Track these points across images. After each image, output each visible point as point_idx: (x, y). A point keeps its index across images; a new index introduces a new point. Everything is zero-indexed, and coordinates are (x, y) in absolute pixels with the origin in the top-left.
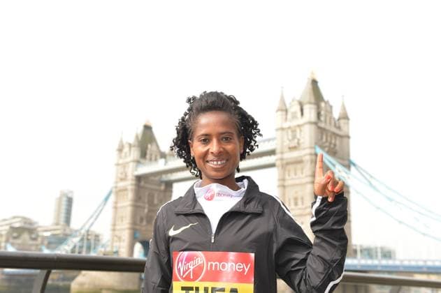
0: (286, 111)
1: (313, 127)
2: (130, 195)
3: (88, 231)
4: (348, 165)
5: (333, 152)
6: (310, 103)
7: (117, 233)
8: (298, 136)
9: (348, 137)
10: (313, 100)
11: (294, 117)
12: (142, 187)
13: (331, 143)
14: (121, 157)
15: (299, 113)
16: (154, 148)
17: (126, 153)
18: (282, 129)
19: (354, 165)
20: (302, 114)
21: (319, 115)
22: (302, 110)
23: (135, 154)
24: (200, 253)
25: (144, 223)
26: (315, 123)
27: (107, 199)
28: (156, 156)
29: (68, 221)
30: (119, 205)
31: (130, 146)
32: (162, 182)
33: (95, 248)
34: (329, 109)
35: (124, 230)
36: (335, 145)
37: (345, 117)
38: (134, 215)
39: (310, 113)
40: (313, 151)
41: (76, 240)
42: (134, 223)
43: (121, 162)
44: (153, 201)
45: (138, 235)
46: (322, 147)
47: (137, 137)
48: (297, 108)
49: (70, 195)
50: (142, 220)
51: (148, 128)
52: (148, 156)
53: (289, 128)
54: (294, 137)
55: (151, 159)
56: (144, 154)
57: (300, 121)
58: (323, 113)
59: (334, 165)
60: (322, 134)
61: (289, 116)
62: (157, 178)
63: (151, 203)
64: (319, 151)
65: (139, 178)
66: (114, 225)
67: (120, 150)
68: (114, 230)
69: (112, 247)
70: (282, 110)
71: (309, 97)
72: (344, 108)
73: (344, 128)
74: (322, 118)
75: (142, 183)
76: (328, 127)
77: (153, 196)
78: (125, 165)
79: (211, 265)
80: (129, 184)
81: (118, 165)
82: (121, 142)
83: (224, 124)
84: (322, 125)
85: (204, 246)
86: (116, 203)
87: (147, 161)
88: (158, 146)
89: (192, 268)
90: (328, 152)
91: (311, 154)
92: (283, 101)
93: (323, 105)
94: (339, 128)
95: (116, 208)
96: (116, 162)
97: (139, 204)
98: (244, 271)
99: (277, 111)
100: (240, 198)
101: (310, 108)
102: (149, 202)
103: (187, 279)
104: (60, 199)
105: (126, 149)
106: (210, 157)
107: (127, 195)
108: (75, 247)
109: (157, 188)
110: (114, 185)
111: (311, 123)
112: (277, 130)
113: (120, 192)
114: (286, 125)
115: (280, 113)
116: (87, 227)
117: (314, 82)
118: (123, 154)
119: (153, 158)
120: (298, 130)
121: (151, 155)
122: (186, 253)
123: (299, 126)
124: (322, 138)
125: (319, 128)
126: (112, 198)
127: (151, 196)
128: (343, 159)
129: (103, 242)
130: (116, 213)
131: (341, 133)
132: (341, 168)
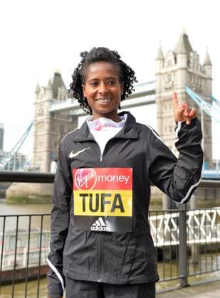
0: (164, 60)
1: (184, 72)
2: (46, 126)
3: (16, 153)
4: (210, 100)
5: (199, 91)
6: (182, 53)
7: (38, 154)
8: (173, 79)
9: (211, 79)
10: (184, 51)
11: (170, 64)
12: (55, 120)
13: (197, 84)
14: (38, 98)
15: (173, 61)
17: (42, 95)
18: (161, 74)
19: (215, 100)
20: (176, 62)
21: (188, 62)
22: (175, 59)
23: (49, 95)
24: (92, 170)
26: (186, 69)
27: (29, 129)
28: (65, 97)
30: (38, 134)
31: (45, 89)
32: (70, 116)
33: (22, 165)
34: (196, 57)
35: (42, 152)
36: (201, 86)
37: (209, 64)
38: (50, 141)
39: (182, 61)
40: (184, 90)
41: (8, 160)
42: (50, 147)
43: (38, 101)
44: (63, 130)
45: (53, 156)
46: (191, 87)
47: (50, 82)
48: (172, 58)
50: (56, 144)
51: (57, 75)
52: (59, 97)
53: (166, 73)
54: (170, 80)
55: (61, 99)
56: (55, 96)
57: (175, 68)
58: (191, 61)
59: (200, 101)
60: (191, 77)
61: (166, 64)
62: (66, 114)
64: (190, 92)
65: (52, 114)
66: (36, 149)
67: (37, 93)
68: (35, 152)
69: (35, 164)
70: (160, 59)
71: (181, 48)
72: (208, 57)
73: (208, 73)
74: (191, 65)
75: (55, 118)
76: (195, 72)
77: (64, 127)
78: (41, 104)
79: (101, 178)
80: (45, 118)
81: (36, 103)
82: (38, 86)
83: (109, 71)
84: (191, 70)
86: (36, 132)
87: (58, 101)
88: (66, 89)
89: (86, 180)
90: (195, 91)
91: (182, 93)
92: (161, 52)
93: (192, 54)
94: (204, 72)
95: (36, 136)
96: (34, 101)
97: (53, 133)
98: (125, 181)
99: (157, 59)
100: (121, 128)
101: (182, 57)
102: (60, 131)
103: (84, 188)
105: (42, 92)
106: (99, 96)
107: (44, 126)
108: (7, 164)
109: (66, 120)
110: (34, 119)
111: (182, 69)
112: (156, 75)
113: (38, 124)
114: (163, 71)
115: (158, 61)
116: (15, 151)
117: (185, 37)
118: (40, 96)
119: (63, 98)
120: (173, 76)
121: (61, 96)
122: (82, 170)
123: (173, 71)
124: (191, 81)
125: (188, 72)
126: (33, 128)
127: (62, 128)
128: (206, 96)
129: (28, 161)
130: (36, 140)
131: (206, 76)
132: (205, 103)
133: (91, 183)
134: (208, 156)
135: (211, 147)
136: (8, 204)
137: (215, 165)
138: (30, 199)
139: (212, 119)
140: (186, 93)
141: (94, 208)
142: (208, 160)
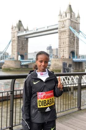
1: (69, 20)
2: (16, 42)
4: (79, 32)
5: (75, 28)
6: (68, 13)
9: (80, 23)
10: (69, 12)
12: (20, 40)
14: (13, 31)
15: (65, 16)
16: (22, 28)
18: (60, 21)
19: (81, 32)
20: (66, 16)
22: (66, 15)
23: (17, 29)
25: (21, 50)
26: (70, 19)
27: (10, 43)
30: (13, 45)
31: (15, 27)
33: (7, 57)
34: (74, 14)
35: (15, 52)
36: (75, 26)
37: (79, 17)
38: (18, 48)
39: (68, 16)
42: (18, 50)
43: (13, 32)
44: (23, 43)
45: (19, 53)
46: (72, 27)
47: (17, 24)
48: (64, 15)
50: (20, 49)
51: (20, 21)
52: (21, 30)
53: (62, 21)
54: (64, 24)
55: (21, 31)
56: (19, 30)
58: (72, 16)
59: (75, 32)
61: (62, 17)
62: (24, 37)
63: (22, 44)
64: (71, 28)
65: (18, 37)
66: (12, 50)
67: (12, 28)
68: (12, 52)
69: (12, 56)
70: (60, 15)
72: (79, 14)
74: (72, 18)
75: (19, 38)
76: (74, 20)
77: (23, 42)
78: (14, 33)
80: (16, 38)
81: (12, 33)
82: (13, 26)
84: (72, 20)
86: (12, 44)
88: (23, 27)
90: (73, 28)
91: (68, 29)
92: (60, 12)
93: (72, 13)
94: (77, 21)
95: (12, 46)
97: (19, 44)
99: (59, 16)
105: (14, 28)
108: (2, 56)
109: (24, 40)
110: (11, 39)
111: (68, 19)
112: (59, 22)
113: (13, 41)
114: (61, 20)
116: (5, 51)
117: (70, 6)
120: (65, 21)
121: (22, 30)
123: (65, 20)
124: (72, 24)
125: (71, 21)
126: (11, 43)
127: (22, 42)
128: (78, 30)
129: (10, 55)
131: (77, 22)
132: (77, 33)
134: (77, 53)
135: (78, 50)
136: (3, 71)
137: (80, 57)
138: (12, 70)
139: (79, 39)
140: (70, 29)
142: (77, 55)
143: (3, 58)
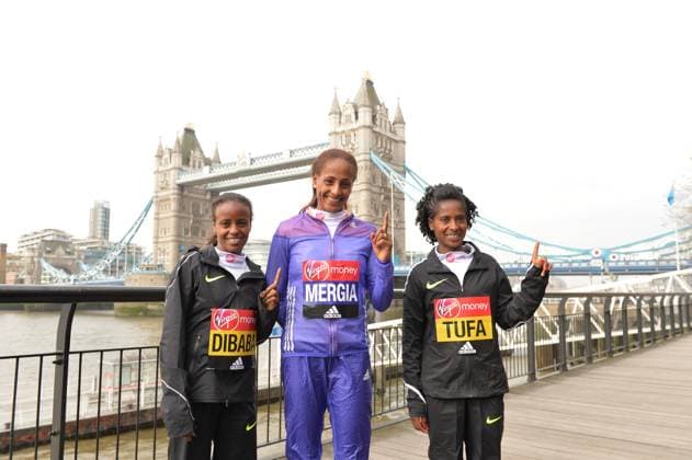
0: (340, 114)
1: (368, 131)
2: (173, 205)
3: (128, 244)
4: (404, 171)
5: (388, 158)
6: (365, 106)
7: (160, 246)
8: (352, 141)
9: (404, 142)
10: (368, 103)
11: (348, 120)
12: (186, 196)
13: (386, 148)
14: (161, 164)
15: (354, 116)
16: (197, 154)
17: (166, 160)
18: (336, 133)
19: (409, 171)
20: (357, 118)
21: (374, 118)
22: (356, 113)
23: (177, 160)
25: (190, 235)
26: (369, 127)
27: (147, 210)
28: (200, 163)
29: (106, 233)
30: (161, 216)
31: (170, 151)
32: (207, 191)
33: (137, 262)
34: (384, 112)
35: (168, 242)
36: (390, 151)
37: (400, 121)
38: (178, 227)
39: (365, 117)
40: (367, 157)
41: (116, 254)
42: (178, 235)
43: (161, 169)
44: (198, 211)
45: (183, 248)
46: (378, 154)
47: (178, 142)
48: (351, 111)
49: (105, 206)
50: (187, 233)
51: (189, 132)
52: (191, 163)
53: (343, 132)
54: (348, 142)
55: (194, 166)
56: (186, 161)
57: (355, 126)
58: (378, 116)
59: (389, 172)
60: (377, 138)
61: (343, 120)
62: (202, 187)
63: (196, 214)
64: (376, 159)
65: (182, 187)
66: (157, 237)
67: (159, 156)
68: (156, 243)
69: (156, 261)
70: (335, 113)
71: (364, 100)
72: (400, 111)
73: (399, 131)
74: (378, 123)
75: (186, 193)
76: (383, 132)
77: (199, 207)
78: (165, 173)
80: (171, 193)
81: (157, 172)
82: (160, 146)
83: (459, 209)
84: (377, 129)
85: (457, 294)
86: (158, 214)
87: (191, 168)
88: (202, 152)
90: (383, 158)
91: (365, 160)
92: (336, 101)
93: (378, 107)
94: (394, 132)
95: (157, 219)
96: (155, 169)
97: (182, 215)
99: (330, 114)
100: (471, 260)
101: (365, 112)
102: (193, 212)
103: (447, 316)
104: (95, 211)
105: (167, 156)
106: (449, 232)
107: (170, 205)
108: (115, 260)
109: (202, 197)
110: (154, 194)
111: (365, 127)
112: (330, 134)
113: (160, 202)
114: (339, 130)
115: (333, 116)
116: (126, 240)
117: (369, 83)
118: (163, 162)
119: (197, 164)
120: (352, 134)
121: (194, 161)
123: (353, 130)
124: (377, 143)
125: (375, 132)
126: (153, 209)
127: (196, 207)
128: (398, 166)
129: (146, 255)
130: (158, 225)
131: (397, 139)
132: (396, 175)
133: (455, 312)
134: (400, 246)
135: (404, 234)
136: (116, 316)
137: (408, 258)
138: (152, 310)
139: (406, 196)
140: (371, 161)
141: (460, 333)
142: (399, 252)
143: (121, 268)
